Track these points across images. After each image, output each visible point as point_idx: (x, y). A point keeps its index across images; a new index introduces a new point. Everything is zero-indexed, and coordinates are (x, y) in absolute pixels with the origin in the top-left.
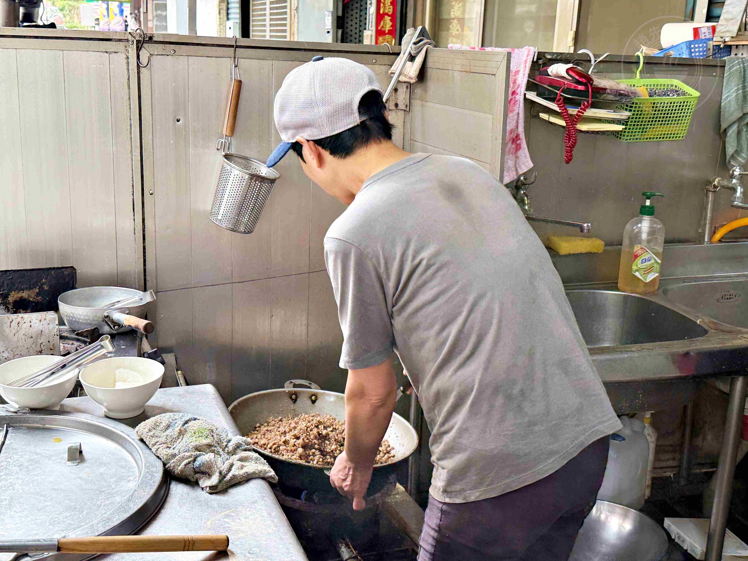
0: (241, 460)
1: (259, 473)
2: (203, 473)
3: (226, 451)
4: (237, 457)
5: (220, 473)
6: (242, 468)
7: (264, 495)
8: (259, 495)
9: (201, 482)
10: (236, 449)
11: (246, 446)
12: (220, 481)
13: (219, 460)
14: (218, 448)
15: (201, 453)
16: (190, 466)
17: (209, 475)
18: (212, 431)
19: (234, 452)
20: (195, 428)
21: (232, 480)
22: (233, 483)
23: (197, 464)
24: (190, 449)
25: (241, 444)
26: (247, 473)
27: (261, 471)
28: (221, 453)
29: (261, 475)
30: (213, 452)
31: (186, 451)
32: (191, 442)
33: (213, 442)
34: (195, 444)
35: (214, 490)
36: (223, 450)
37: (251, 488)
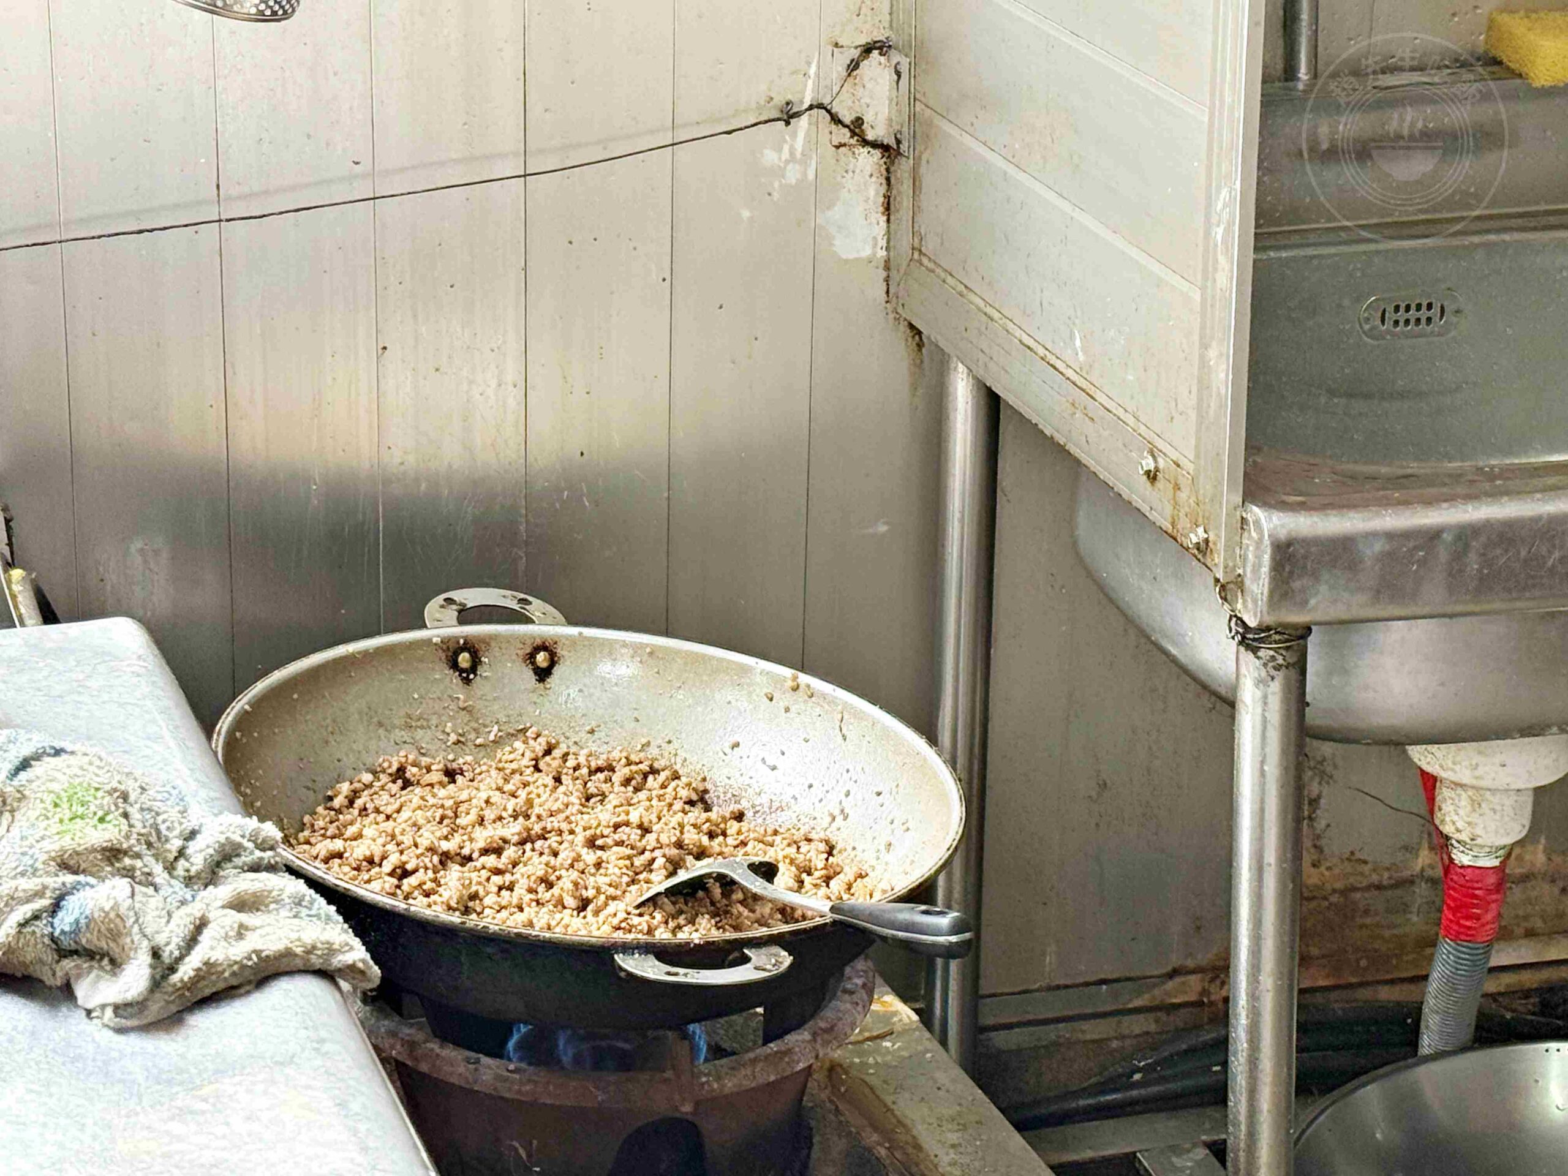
0: (240, 904)
1: (308, 952)
2: (91, 954)
3: (180, 871)
4: (222, 892)
5: (156, 954)
6: (240, 936)
7: (323, 1034)
8: (303, 1033)
9: (81, 990)
10: (218, 864)
11: (258, 853)
12: (156, 984)
13: (151, 904)
14: (149, 860)
15: (81, 878)
16: (41, 928)
17: (113, 961)
18: (125, 797)
19: (211, 875)
20: (55, 786)
21: (203, 978)
22: (207, 992)
23: (64, 921)
24: (39, 865)
25: (240, 846)
26: (257, 952)
27: (314, 947)
28: (158, 880)
29: (316, 961)
30: (129, 873)
31: (23, 874)
32: (43, 838)
33: (127, 837)
34: (57, 847)
35: (132, 1016)
36: (170, 868)
37: (274, 1009)
